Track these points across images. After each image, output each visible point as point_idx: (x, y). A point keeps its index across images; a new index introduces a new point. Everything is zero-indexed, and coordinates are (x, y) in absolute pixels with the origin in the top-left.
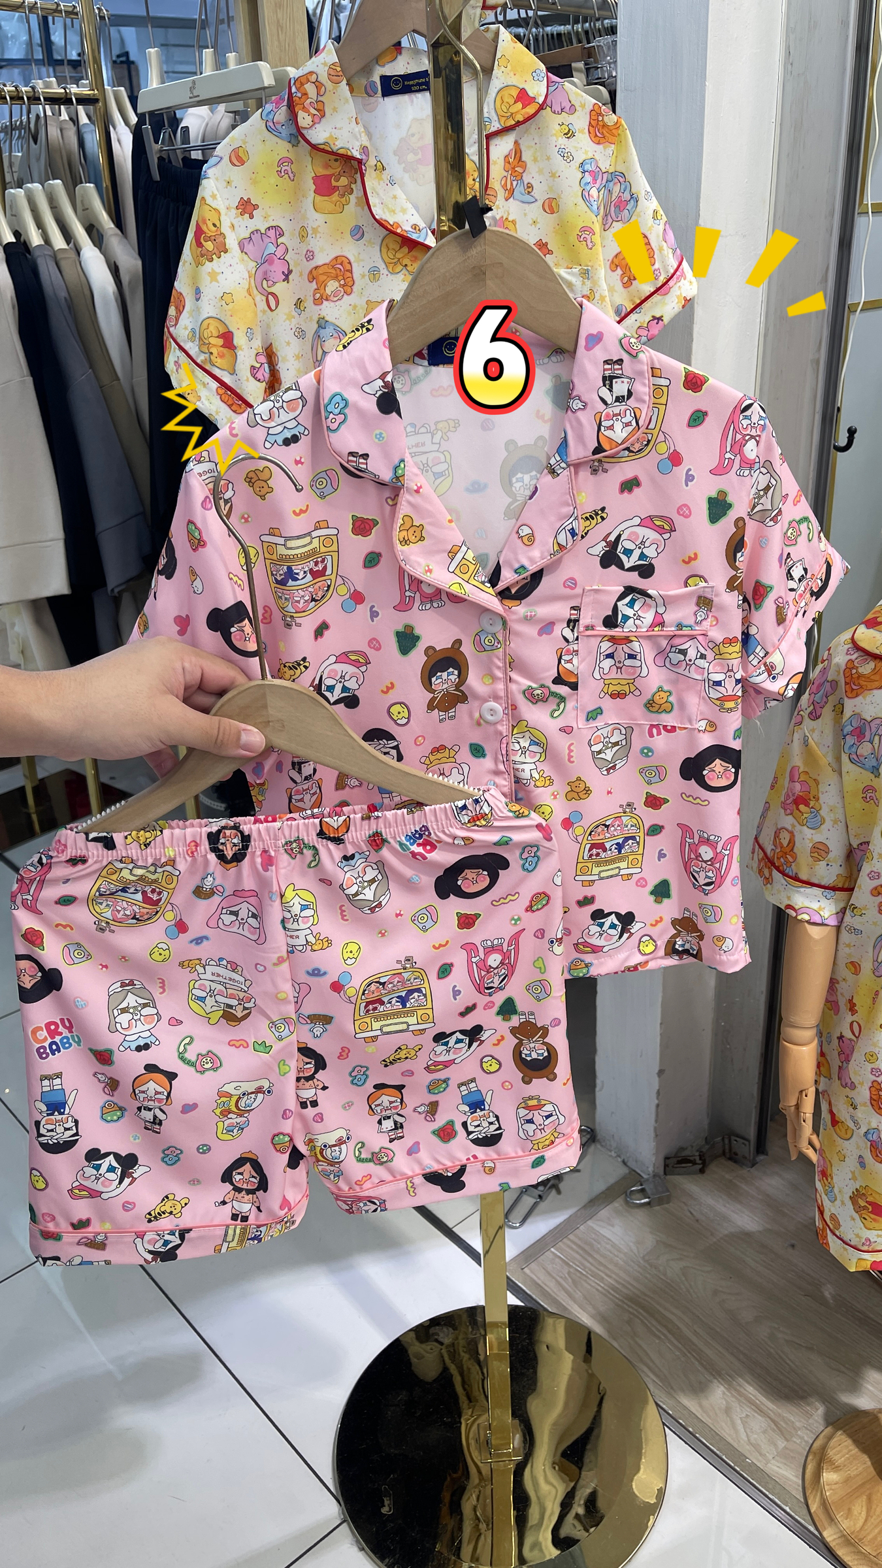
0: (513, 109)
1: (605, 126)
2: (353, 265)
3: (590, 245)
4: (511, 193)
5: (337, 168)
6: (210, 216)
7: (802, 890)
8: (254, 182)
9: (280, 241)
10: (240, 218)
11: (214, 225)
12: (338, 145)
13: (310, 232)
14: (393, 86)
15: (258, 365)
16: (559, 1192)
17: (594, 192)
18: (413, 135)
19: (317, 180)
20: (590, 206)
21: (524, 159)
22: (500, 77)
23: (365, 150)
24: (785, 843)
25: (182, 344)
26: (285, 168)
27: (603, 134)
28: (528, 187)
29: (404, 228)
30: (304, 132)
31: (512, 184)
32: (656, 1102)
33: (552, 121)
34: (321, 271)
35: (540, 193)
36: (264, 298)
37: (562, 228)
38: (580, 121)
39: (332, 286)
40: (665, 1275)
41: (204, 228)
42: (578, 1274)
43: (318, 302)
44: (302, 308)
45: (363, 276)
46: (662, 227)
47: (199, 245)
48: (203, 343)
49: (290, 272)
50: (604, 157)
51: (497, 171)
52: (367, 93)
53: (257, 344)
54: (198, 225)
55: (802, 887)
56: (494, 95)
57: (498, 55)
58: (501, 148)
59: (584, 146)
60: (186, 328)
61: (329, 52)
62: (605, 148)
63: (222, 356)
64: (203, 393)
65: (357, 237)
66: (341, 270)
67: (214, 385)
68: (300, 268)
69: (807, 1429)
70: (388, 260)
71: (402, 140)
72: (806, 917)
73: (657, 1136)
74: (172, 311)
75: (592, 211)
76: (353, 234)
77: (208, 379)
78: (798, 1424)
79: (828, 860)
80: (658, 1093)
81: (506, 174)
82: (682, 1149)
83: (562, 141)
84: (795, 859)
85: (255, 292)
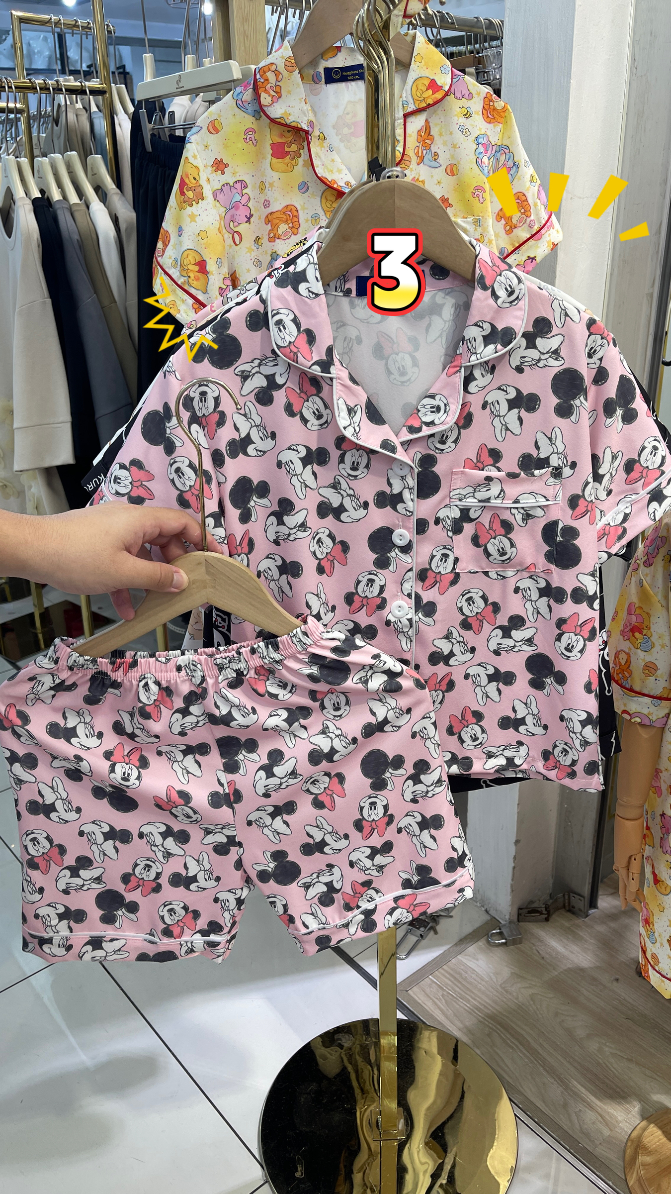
0: (425, 95)
1: (495, 109)
2: (299, 211)
3: (481, 200)
4: (421, 160)
5: (290, 137)
6: (192, 172)
7: (636, 699)
8: (226, 146)
9: (244, 192)
10: (214, 174)
11: (195, 179)
12: (290, 120)
13: (267, 186)
14: (335, 76)
15: (225, 287)
16: (436, 933)
17: (485, 160)
18: (348, 114)
19: (274, 146)
20: (482, 170)
21: (432, 134)
22: (416, 71)
23: (311, 123)
24: (623, 662)
25: (167, 270)
26: (249, 136)
27: (493, 115)
28: (435, 155)
29: (339, 184)
30: (265, 109)
31: (422, 153)
32: (513, 865)
33: (455, 105)
34: (275, 216)
35: (444, 160)
36: (231, 236)
37: (460, 187)
38: (476, 105)
39: (283, 228)
40: (517, 999)
41: (187, 181)
42: (450, 997)
43: (272, 240)
44: (260, 244)
45: (307, 221)
46: (536, 188)
47: (182, 193)
48: (183, 269)
49: (251, 216)
50: (494, 133)
51: (412, 142)
52: (314, 81)
53: (225, 271)
54: (182, 178)
55: (635, 696)
56: (411, 84)
57: (415, 54)
58: (416, 124)
59: (478, 124)
60: (170, 258)
61: (286, 49)
62: (494, 127)
63: (197, 279)
64: (182, 307)
65: (304, 190)
66: (290, 215)
67: (191, 301)
68: (259, 214)
69: (626, 1122)
70: (326, 208)
71: (339, 117)
72: (638, 720)
73: (512, 891)
74: (160, 245)
75: (484, 174)
76: (300, 188)
77: (186, 297)
78: (620, 1118)
79: (657, 676)
80: (515, 858)
81: (418, 144)
82: (532, 902)
83: (462, 120)
84: (631, 674)
85: (224, 230)
